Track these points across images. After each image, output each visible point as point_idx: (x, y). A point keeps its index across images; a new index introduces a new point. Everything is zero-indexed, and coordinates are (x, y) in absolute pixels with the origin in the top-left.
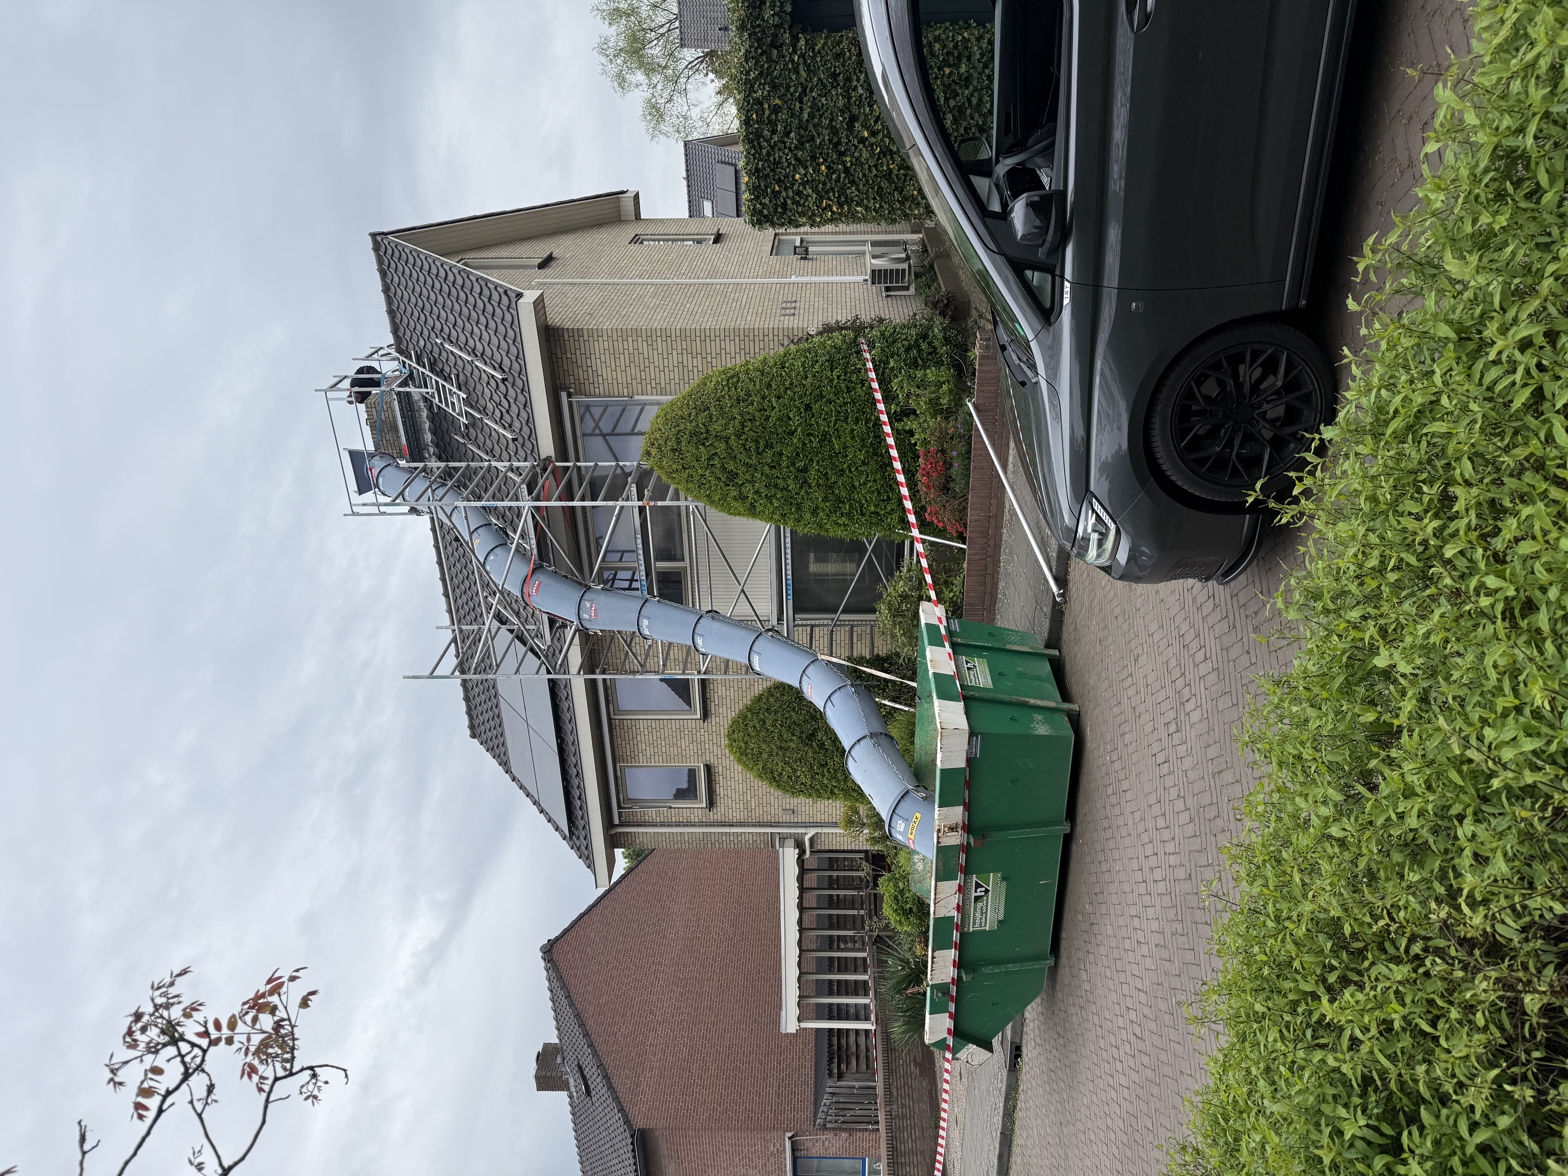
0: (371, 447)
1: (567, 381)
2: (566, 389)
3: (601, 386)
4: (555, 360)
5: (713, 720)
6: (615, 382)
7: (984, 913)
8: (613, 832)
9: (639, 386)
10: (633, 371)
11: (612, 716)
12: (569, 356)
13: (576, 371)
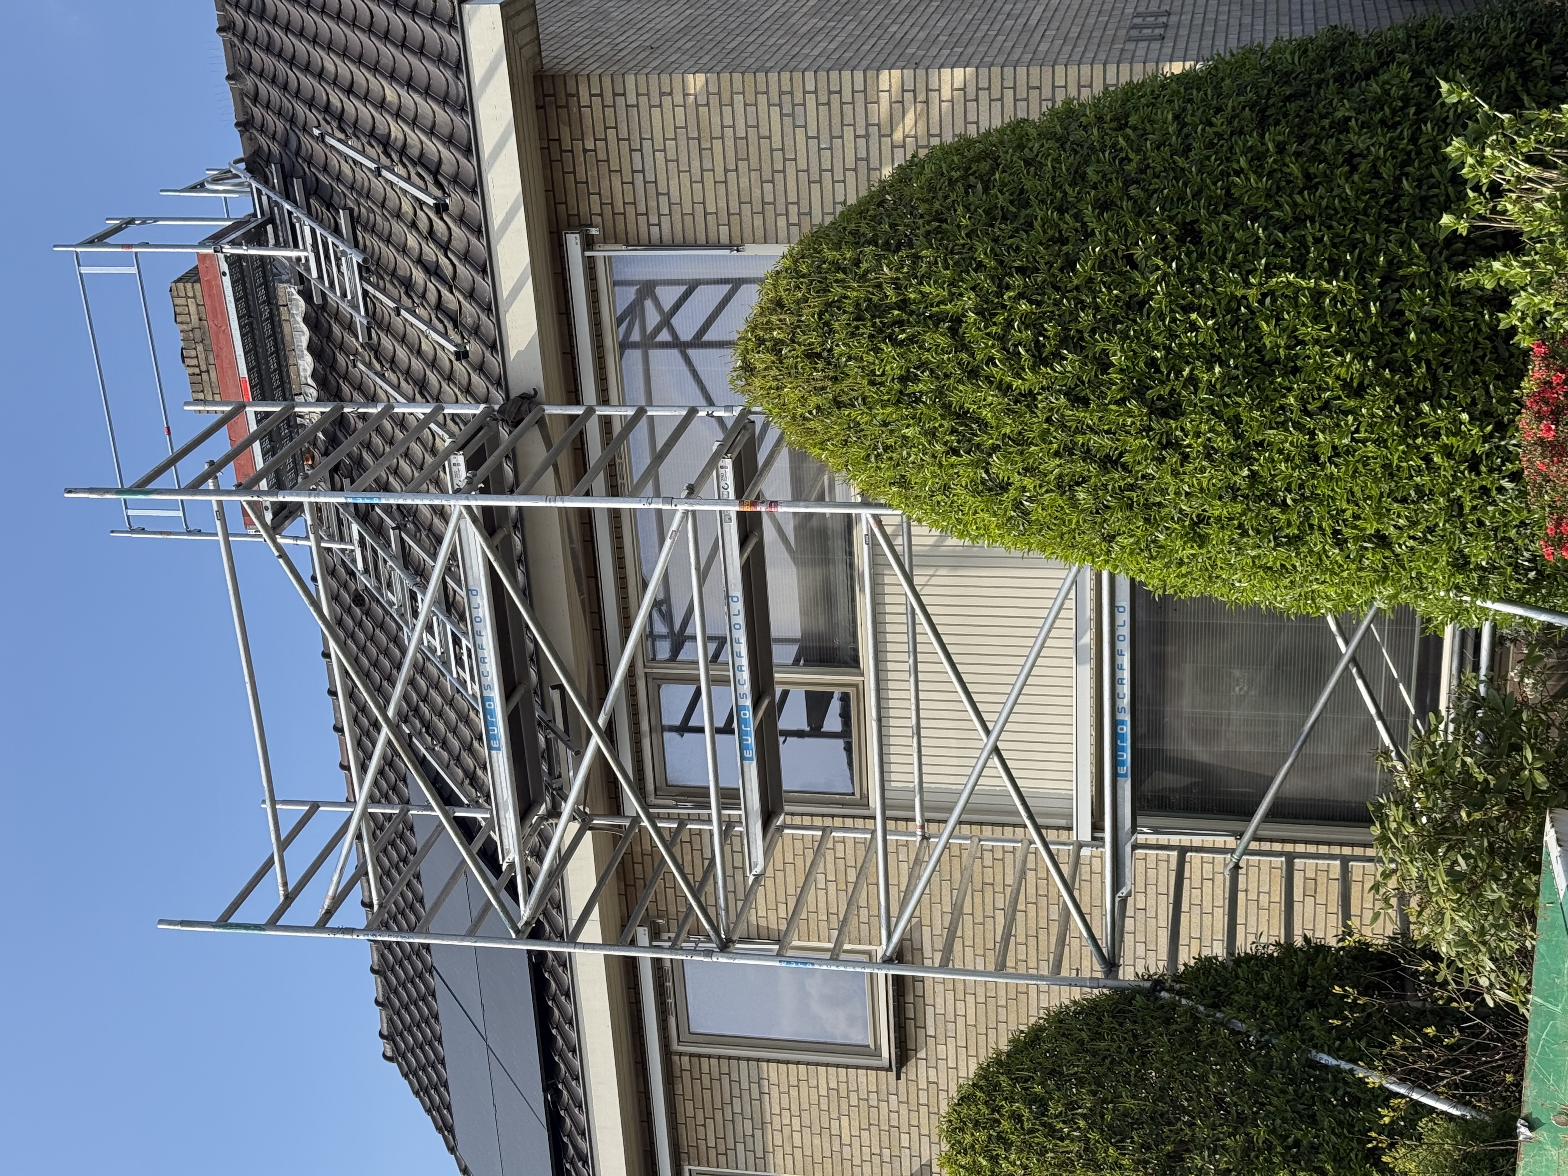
1: (584, 208)
2: (581, 226)
3: (665, 221)
4: (555, 155)
5: (919, 1073)
6: (699, 208)
9: (758, 221)
10: (744, 182)
11: (675, 1047)
12: (590, 145)
13: (605, 184)
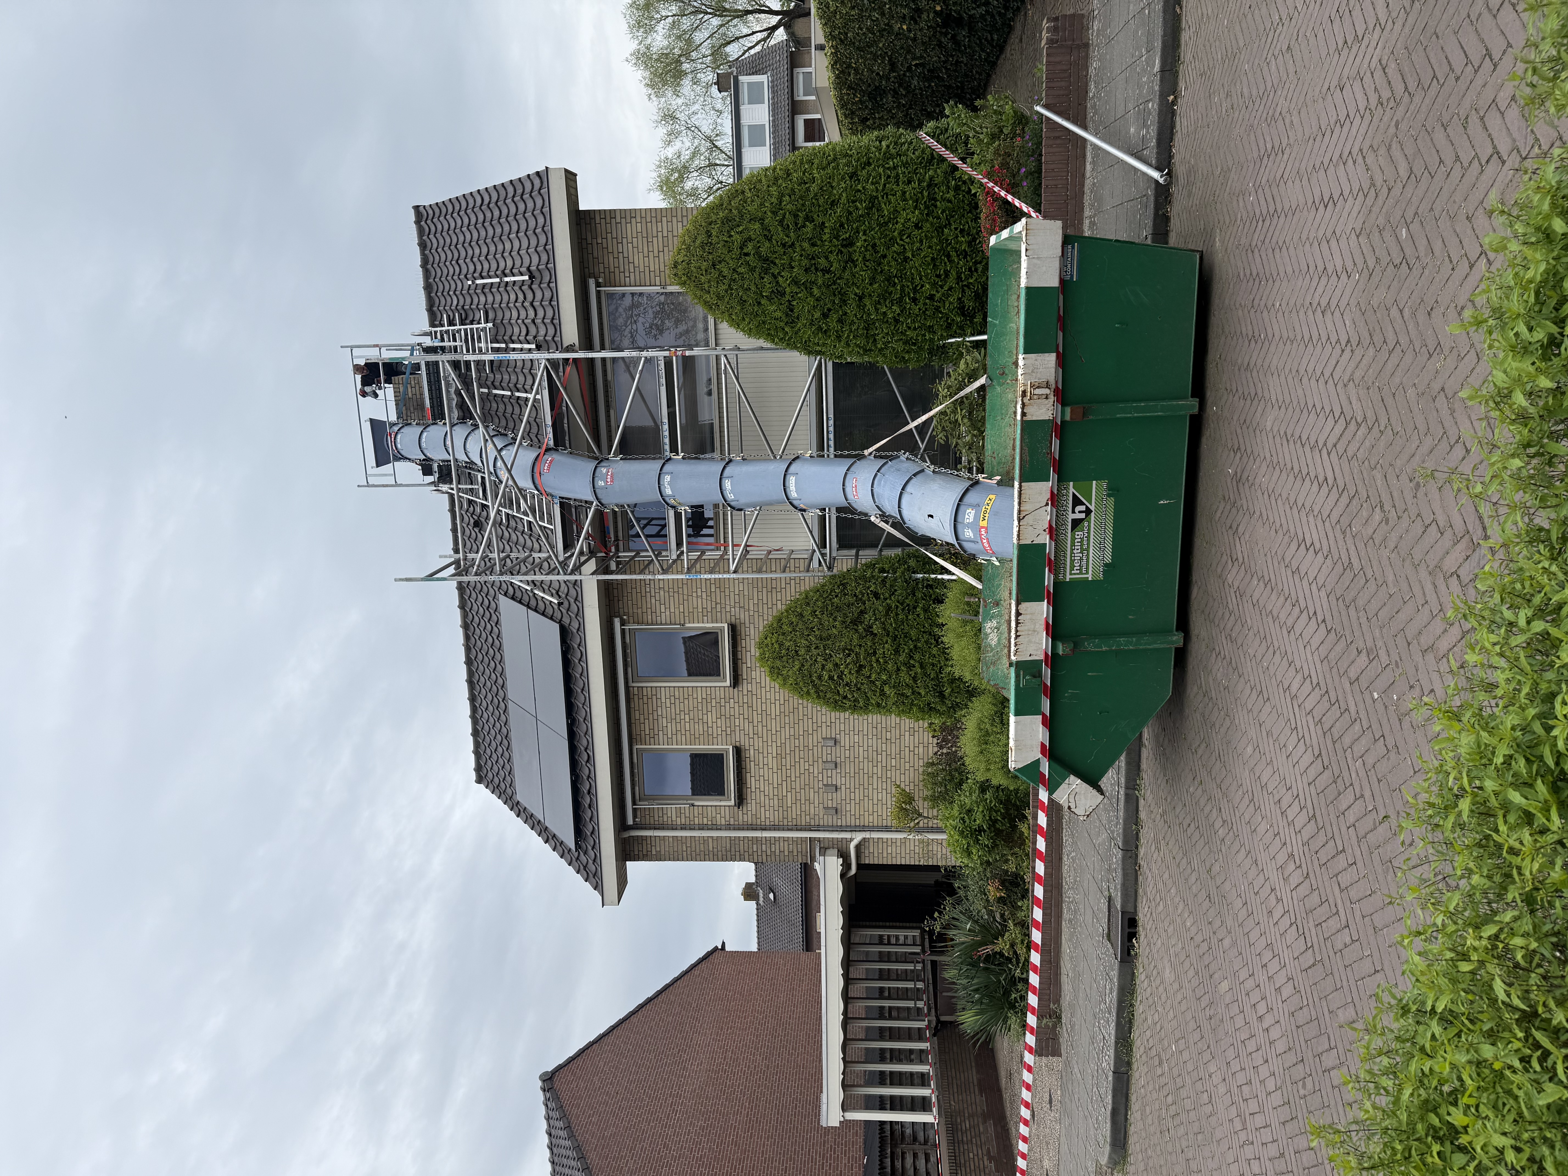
0: (393, 418)
1: (596, 269)
2: (595, 278)
3: (632, 275)
4: (584, 246)
5: (745, 687)
6: (647, 269)
7: (1085, 550)
8: (626, 835)
11: (631, 684)
12: (600, 241)
13: (606, 258)
